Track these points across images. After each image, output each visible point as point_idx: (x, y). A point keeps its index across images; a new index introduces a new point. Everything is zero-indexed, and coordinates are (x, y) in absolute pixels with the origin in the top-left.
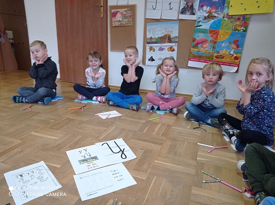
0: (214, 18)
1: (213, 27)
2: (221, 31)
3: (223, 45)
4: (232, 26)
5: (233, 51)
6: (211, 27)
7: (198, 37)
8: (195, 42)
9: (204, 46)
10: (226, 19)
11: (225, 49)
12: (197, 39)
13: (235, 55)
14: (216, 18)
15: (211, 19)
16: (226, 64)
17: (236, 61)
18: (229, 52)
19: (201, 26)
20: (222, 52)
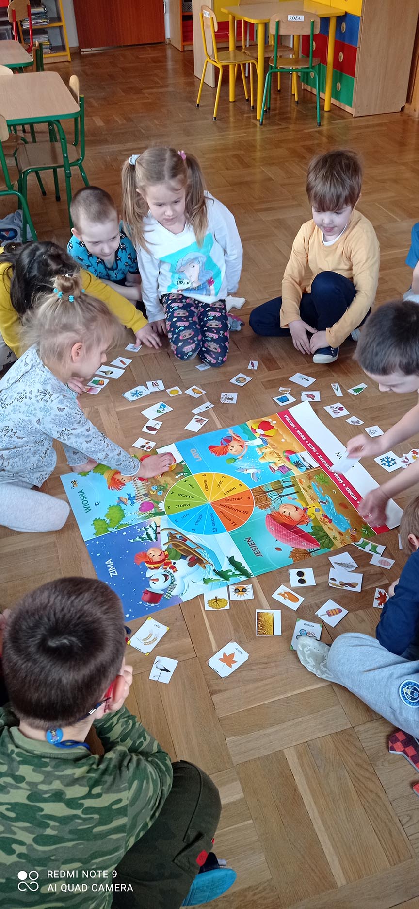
0: (178, 536)
1: (214, 524)
2: (211, 497)
3: (251, 471)
4: (177, 480)
5: (250, 442)
6: (215, 531)
7: (279, 549)
8: (308, 549)
9: (295, 515)
10: (162, 506)
11: (262, 461)
12: (287, 548)
13: (260, 431)
14: (174, 532)
15: (187, 543)
16: (302, 436)
17: (273, 423)
18: (261, 450)
19: (232, 560)
20: (276, 464)
